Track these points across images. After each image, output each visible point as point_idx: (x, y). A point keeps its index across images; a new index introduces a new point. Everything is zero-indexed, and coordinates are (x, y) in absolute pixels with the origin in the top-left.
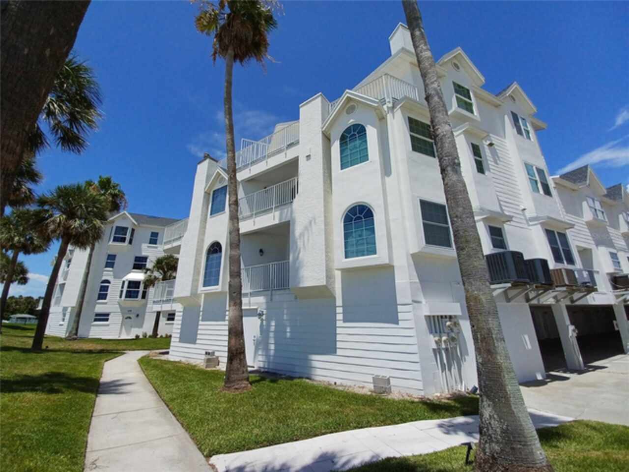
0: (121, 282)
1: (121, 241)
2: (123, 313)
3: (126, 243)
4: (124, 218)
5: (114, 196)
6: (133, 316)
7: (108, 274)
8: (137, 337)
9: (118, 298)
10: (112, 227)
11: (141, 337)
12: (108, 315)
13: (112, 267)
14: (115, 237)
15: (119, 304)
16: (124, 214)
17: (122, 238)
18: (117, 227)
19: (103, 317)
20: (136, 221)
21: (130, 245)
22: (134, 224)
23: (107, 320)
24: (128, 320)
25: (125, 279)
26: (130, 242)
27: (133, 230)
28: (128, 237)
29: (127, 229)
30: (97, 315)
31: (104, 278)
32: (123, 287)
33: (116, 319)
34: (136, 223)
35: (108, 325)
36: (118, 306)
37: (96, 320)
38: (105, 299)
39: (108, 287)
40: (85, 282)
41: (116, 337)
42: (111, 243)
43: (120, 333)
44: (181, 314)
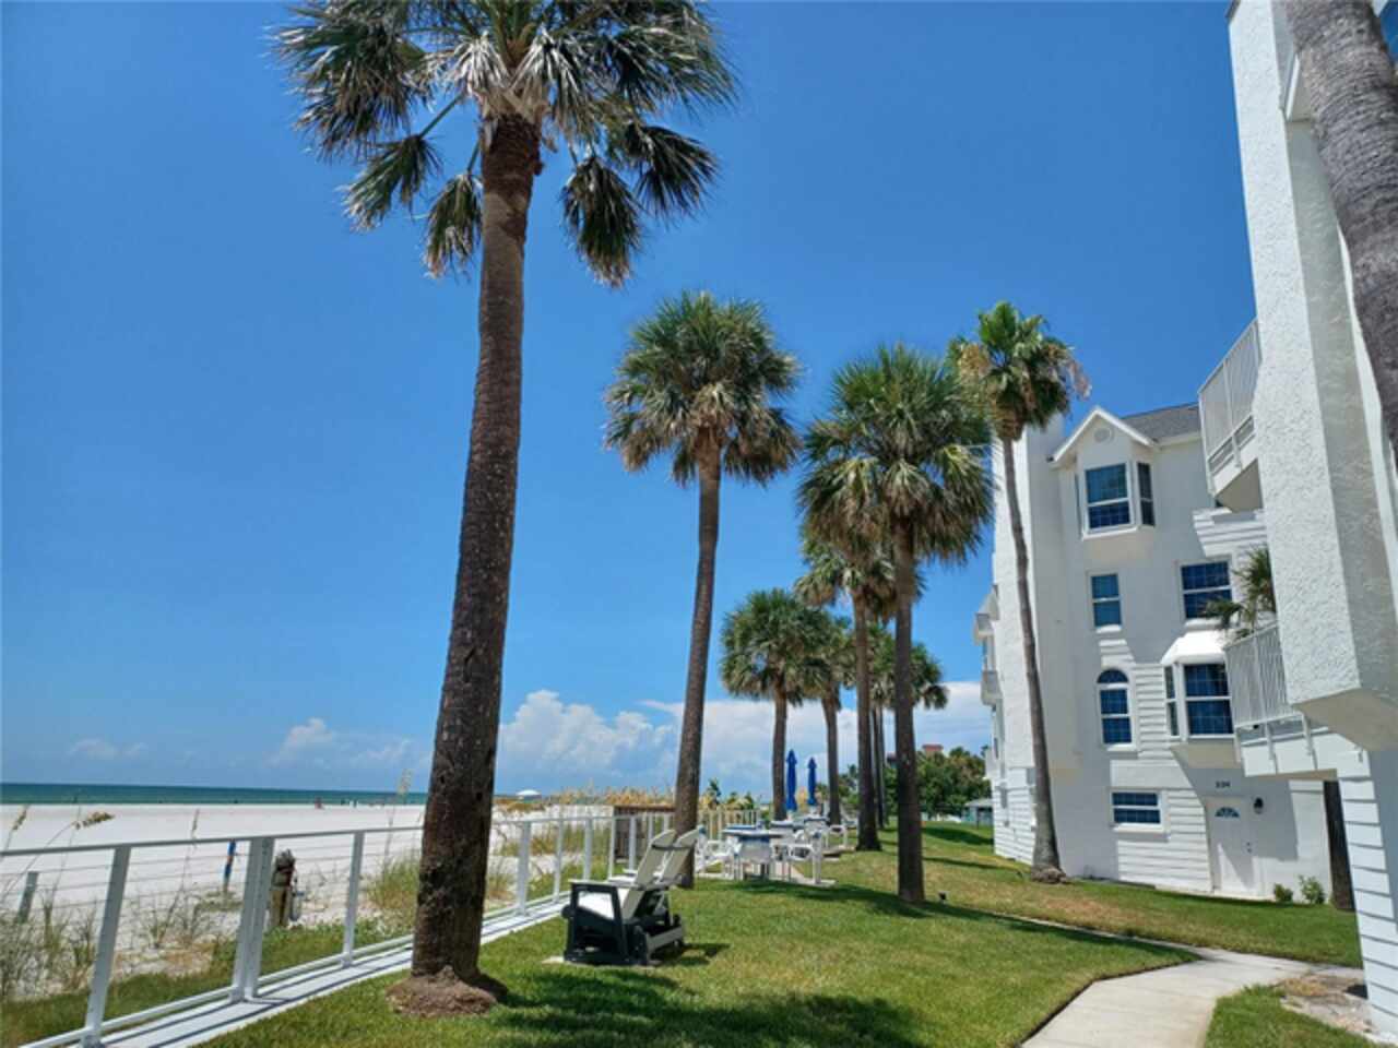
0: (1162, 672)
1: (1115, 522)
2: (1203, 795)
3: (1134, 528)
4: (1103, 434)
5: (1036, 360)
6: (1243, 806)
7: (1113, 649)
8: (1284, 896)
9: (1169, 736)
10: (1076, 479)
11: (1298, 897)
12: (1151, 798)
13: (1118, 621)
14: (1092, 512)
15: (1177, 757)
16: (1098, 418)
17: (1112, 508)
18: (1089, 473)
19: (1138, 806)
20: (1145, 433)
21: (1148, 528)
22: (1139, 444)
23: (1154, 818)
24: (1228, 820)
25: (1169, 658)
26: (1148, 517)
27: (1144, 470)
28: (1133, 497)
29: (1122, 468)
30: (1119, 798)
31: (1108, 662)
32: (1171, 694)
33: (1182, 812)
34: (1145, 441)
35: (1162, 838)
36: (1175, 764)
37: (1120, 817)
38: (1128, 739)
39: (1123, 693)
40: (1034, 678)
41: (1203, 888)
42: (1087, 533)
43: (1215, 872)
44: (1367, 791)
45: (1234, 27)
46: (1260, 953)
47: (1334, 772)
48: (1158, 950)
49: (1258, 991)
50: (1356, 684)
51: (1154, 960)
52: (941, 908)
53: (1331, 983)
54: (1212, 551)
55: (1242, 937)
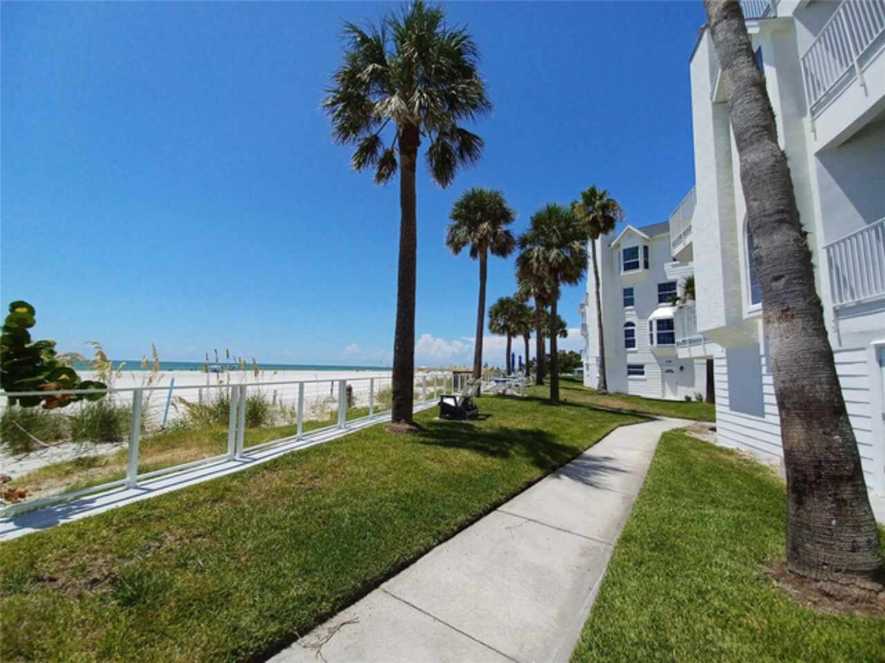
0: (648, 323)
1: (633, 268)
2: (661, 365)
3: (641, 269)
4: (630, 234)
5: (605, 207)
6: (676, 369)
7: (631, 315)
8: (688, 399)
9: (649, 344)
10: (619, 253)
11: (693, 399)
12: (642, 367)
13: (632, 304)
14: (625, 265)
15: (653, 353)
16: (629, 229)
17: (634, 263)
18: (625, 251)
19: (637, 370)
20: (647, 234)
21: (646, 270)
22: (645, 238)
23: (642, 373)
24: (670, 374)
25: (651, 318)
26: (646, 266)
27: (646, 248)
28: (641, 259)
29: (637, 248)
30: (630, 367)
31: (628, 320)
32: (651, 330)
33: (653, 372)
34: (647, 237)
35: (645, 380)
36: (651, 355)
37: (630, 373)
38: (634, 346)
39: (633, 331)
40: (600, 326)
41: (659, 397)
42: (622, 273)
43: (664, 392)
44: (724, 362)
45: (692, 65)
46: (678, 417)
47: (712, 356)
48: (642, 417)
49: (677, 430)
50: (723, 324)
51: (640, 420)
52: (565, 403)
53: (704, 427)
54: (670, 278)
55: (673, 412)
